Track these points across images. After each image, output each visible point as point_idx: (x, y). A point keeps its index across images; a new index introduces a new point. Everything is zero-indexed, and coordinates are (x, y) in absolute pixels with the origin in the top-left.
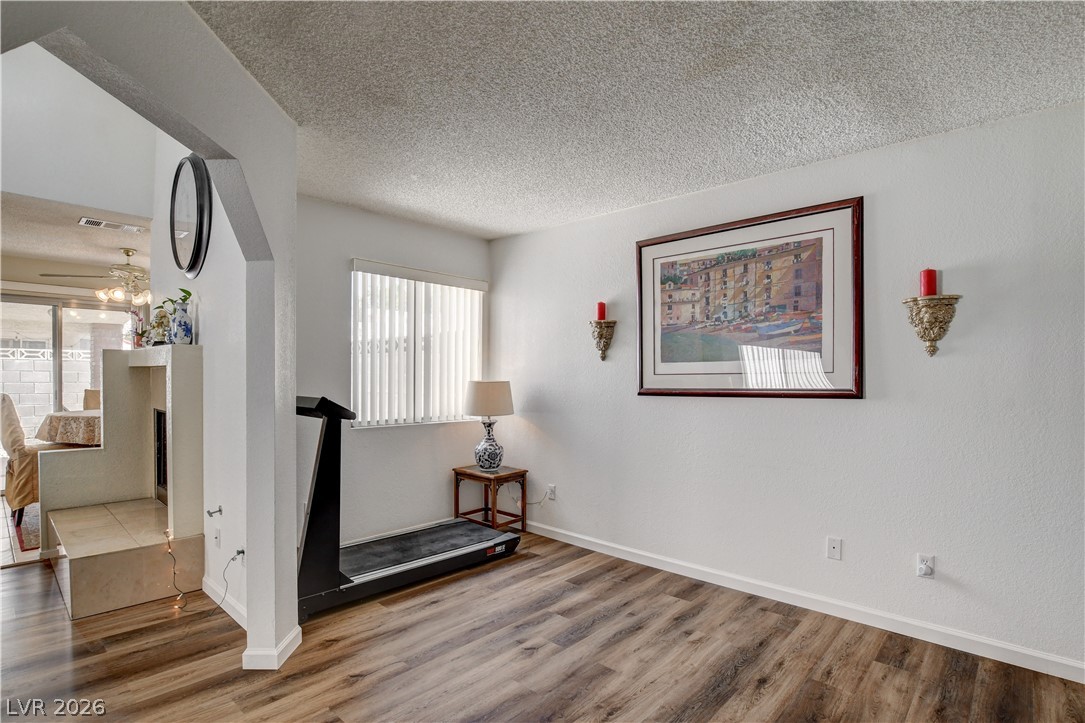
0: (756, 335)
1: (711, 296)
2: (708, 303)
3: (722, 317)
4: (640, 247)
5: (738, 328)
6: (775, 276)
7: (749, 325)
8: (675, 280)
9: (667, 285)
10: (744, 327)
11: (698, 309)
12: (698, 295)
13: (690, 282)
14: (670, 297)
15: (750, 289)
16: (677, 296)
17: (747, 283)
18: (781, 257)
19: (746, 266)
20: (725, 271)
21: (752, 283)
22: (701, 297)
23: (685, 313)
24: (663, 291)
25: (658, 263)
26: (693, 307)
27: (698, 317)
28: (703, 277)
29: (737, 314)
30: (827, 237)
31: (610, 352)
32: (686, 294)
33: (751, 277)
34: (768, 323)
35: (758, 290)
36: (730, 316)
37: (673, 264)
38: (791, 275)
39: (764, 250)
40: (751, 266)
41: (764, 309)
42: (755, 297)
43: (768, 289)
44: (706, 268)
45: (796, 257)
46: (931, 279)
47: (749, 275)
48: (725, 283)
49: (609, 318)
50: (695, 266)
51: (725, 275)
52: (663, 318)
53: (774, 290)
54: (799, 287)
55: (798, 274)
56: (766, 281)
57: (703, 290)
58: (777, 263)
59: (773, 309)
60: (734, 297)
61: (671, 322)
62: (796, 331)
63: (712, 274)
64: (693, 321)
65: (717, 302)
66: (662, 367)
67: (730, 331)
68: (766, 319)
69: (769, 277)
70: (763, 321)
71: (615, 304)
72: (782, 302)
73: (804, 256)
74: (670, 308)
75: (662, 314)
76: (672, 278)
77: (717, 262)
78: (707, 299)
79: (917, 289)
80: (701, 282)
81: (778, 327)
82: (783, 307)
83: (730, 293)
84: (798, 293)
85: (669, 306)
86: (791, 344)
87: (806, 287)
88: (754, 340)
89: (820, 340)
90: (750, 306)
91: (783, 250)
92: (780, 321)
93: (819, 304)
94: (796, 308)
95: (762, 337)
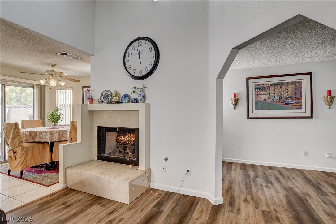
0: (284, 103)
1: (271, 93)
2: (270, 95)
3: (274, 99)
4: (248, 79)
5: (279, 102)
6: (289, 89)
7: (282, 101)
8: (259, 89)
9: (257, 90)
10: (280, 101)
11: (266, 96)
12: (266, 93)
13: (264, 89)
14: (258, 93)
15: (282, 92)
16: (260, 93)
17: (281, 91)
18: (291, 85)
19: (281, 86)
20: (275, 87)
21: (283, 91)
22: (267, 94)
23: (263, 97)
24: (255, 91)
25: (254, 84)
26: (265, 96)
27: (266, 98)
28: (268, 88)
29: (279, 98)
30: (303, 81)
31: (236, 107)
32: (263, 92)
33: (283, 89)
34: (287, 101)
35: (284, 92)
36: (276, 98)
37: (259, 85)
38: (294, 89)
39: (286, 83)
40: (283, 86)
41: (287, 97)
42: (284, 94)
43: (287, 92)
44: (269, 86)
45: (295, 85)
46: (329, 92)
47: (282, 89)
48: (275, 90)
49: (237, 98)
50: (266, 85)
51: (275, 88)
52: (255, 98)
53: (289, 93)
54: (296, 92)
55: (296, 89)
56: (287, 90)
57: (268, 92)
58: (289, 86)
59: (289, 97)
60: (278, 94)
61: (258, 99)
62: (295, 103)
63: (271, 88)
64: (265, 100)
65: (272, 95)
66: (255, 111)
67: (277, 102)
68: (287, 100)
69: (288, 89)
70: (286, 100)
71: (238, 94)
72: (291, 96)
73: (297, 85)
74: (258, 96)
75: (255, 97)
76: (258, 88)
77: (272, 85)
78: (269, 94)
79: (325, 94)
80: (267, 90)
81: (290, 101)
82: (291, 97)
83: (276, 93)
84: (296, 94)
85: (257, 95)
86: (294, 106)
87: (298, 92)
88: (284, 105)
89: (302, 105)
90: (282, 96)
91: (292, 83)
92: (291, 100)
93: (301, 97)
94: (295, 97)
95: (286, 104)
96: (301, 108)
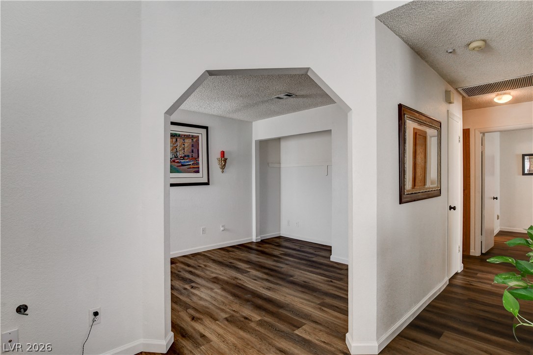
0: (180, 164)
5: (174, 161)
6: (186, 145)
7: (178, 160)
15: (178, 148)
18: (188, 139)
19: (176, 139)
21: (179, 146)
29: (174, 156)
30: (200, 136)
33: (178, 143)
34: (184, 161)
35: (180, 149)
38: (191, 146)
39: (182, 135)
40: (178, 140)
41: (183, 155)
42: (180, 151)
43: (184, 149)
45: (192, 140)
46: (223, 153)
53: (186, 149)
54: (193, 150)
55: (193, 146)
56: (183, 146)
58: (187, 141)
59: (185, 156)
60: (173, 150)
62: (192, 164)
68: (183, 159)
72: (188, 154)
73: (194, 140)
79: (219, 156)
82: (188, 156)
84: (193, 152)
86: (190, 168)
87: (195, 150)
88: (180, 166)
89: (199, 168)
90: (178, 154)
91: (188, 137)
92: (187, 161)
93: (198, 157)
94: (192, 157)
95: (183, 165)
96: (198, 172)
